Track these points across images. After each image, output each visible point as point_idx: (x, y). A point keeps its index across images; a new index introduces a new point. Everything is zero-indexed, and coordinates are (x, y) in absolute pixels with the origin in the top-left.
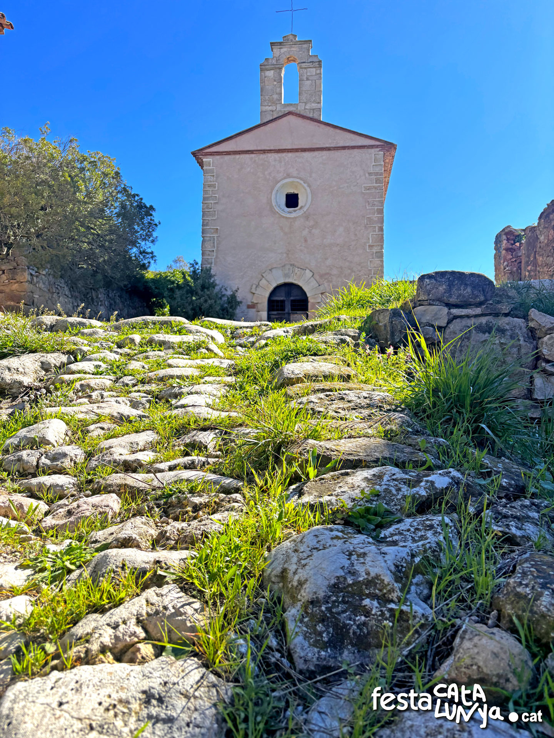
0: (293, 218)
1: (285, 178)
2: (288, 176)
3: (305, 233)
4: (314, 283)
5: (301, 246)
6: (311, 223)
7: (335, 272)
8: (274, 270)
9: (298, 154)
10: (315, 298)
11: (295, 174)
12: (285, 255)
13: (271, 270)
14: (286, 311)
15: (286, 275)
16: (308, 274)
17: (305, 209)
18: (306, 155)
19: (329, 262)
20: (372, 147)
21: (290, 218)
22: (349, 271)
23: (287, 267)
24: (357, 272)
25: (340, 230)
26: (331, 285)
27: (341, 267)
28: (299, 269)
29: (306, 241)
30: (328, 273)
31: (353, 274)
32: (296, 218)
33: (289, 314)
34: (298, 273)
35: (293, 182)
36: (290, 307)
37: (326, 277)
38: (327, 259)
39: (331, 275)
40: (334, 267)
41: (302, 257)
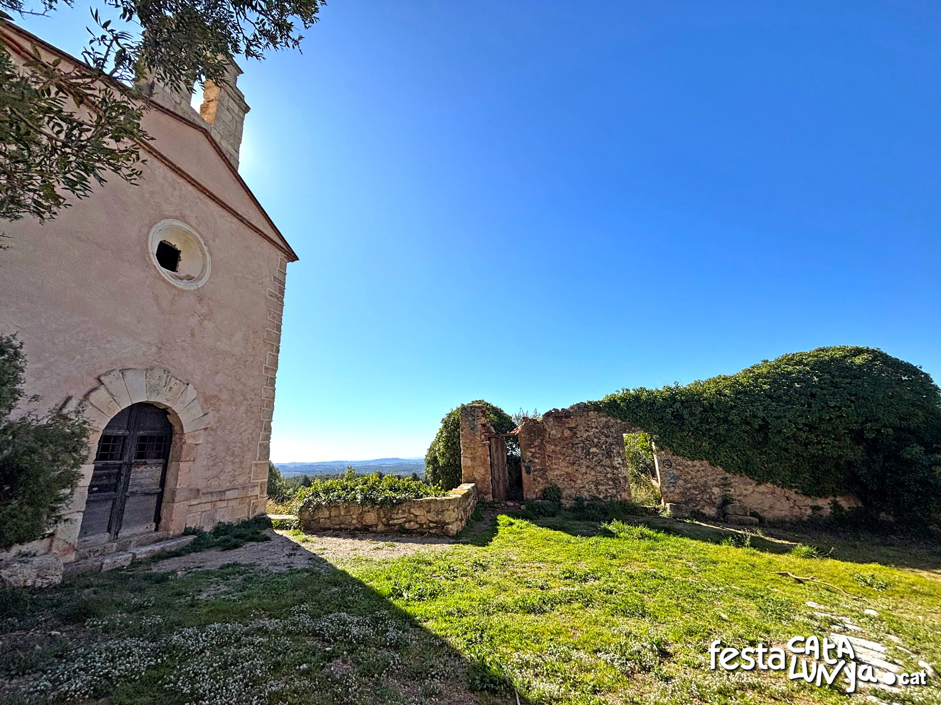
0: (179, 290)
1: (176, 218)
2: (182, 218)
3: (193, 321)
4: (198, 411)
5: (184, 341)
6: (204, 310)
7: (225, 396)
8: (128, 374)
9: (202, 196)
10: (194, 437)
11: (193, 222)
12: (154, 349)
13: (122, 371)
14: (126, 459)
15: (153, 389)
16: (192, 393)
17: (200, 284)
18: (212, 205)
19: (219, 378)
21: (175, 287)
22: (242, 397)
23: (158, 373)
24: (250, 402)
25: (239, 335)
26: (217, 415)
27: (233, 390)
28: (178, 382)
29: (193, 335)
30: (216, 396)
31: (245, 403)
32: (183, 291)
33: (130, 466)
34: (175, 388)
35: (187, 233)
36: (133, 449)
37: (213, 402)
38: (218, 373)
39: (219, 399)
40: (225, 387)
41: (182, 360)
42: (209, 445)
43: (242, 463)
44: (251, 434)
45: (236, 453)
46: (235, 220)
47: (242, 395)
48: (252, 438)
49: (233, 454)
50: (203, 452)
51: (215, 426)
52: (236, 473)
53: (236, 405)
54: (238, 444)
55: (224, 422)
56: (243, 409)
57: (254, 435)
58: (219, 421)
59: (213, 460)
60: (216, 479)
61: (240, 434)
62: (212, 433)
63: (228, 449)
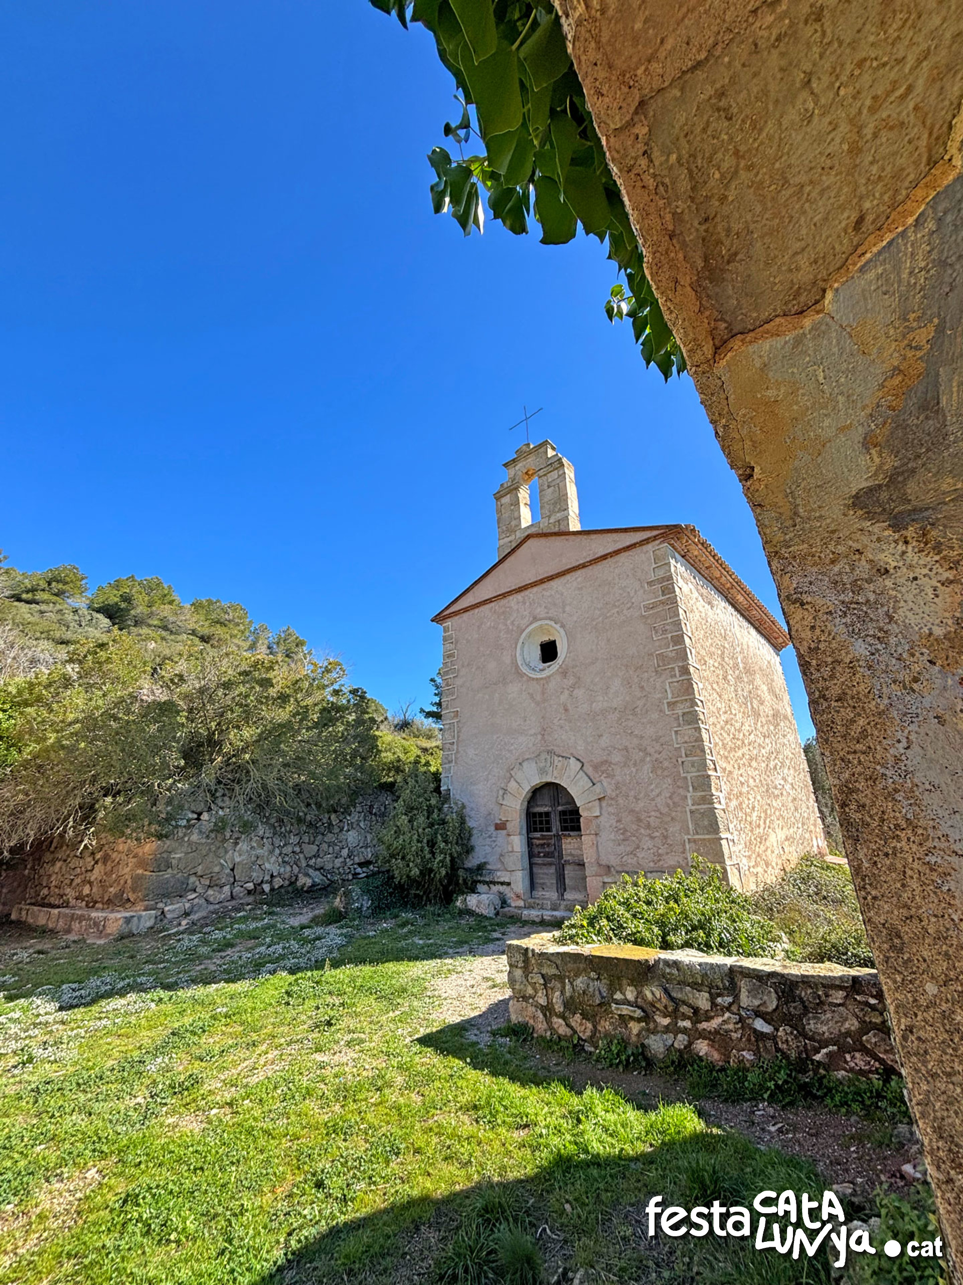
0: (547, 678)
1: (531, 623)
2: (536, 619)
3: (565, 697)
4: (585, 782)
5: (560, 719)
6: (571, 681)
7: (616, 758)
8: (525, 765)
9: (544, 586)
10: (589, 809)
11: (544, 614)
12: (539, 737)
13: (521, 764)
14: (554, 832)
15: (542, 771)
16: (575, 765)
19: (605, 741)
20: (647, 541)
21: (544, 678)
22: (641, 754)
23: (543, 756)
24: (656, 755)
25: (616, 684)
26: (613, 782)
27: (626, 749)
28: (560, 759)
29: (566, 710)
30: (606, 761)
31: (648, 759)
32: (549, 677)
33: (558, 837)
34: (560, 765)
35: (541, 626)
36: (558, 823)
37: (604, 768)
38: (602, 735)
39: (611, 763)
40: (615, 748)
41: (563, 737)
42: (612, 817)
43: (666, 837)
44: (670, 797)
45: (652, 824)
46: (579, 572)
47: (640, 750)
48: (674, 803)
49: (648, 826)
50: (607, 825)
51: (614, 794)
52: (660, 851)
53: (635, 764)
54: (653, 813)
55: (624, 788)
56: (647, 767)
57: (676, 799)
58: (617, 788)
59: (622, 834)
60: (632, 856)
61: (653, 800)
62: (613, 802)
63: (639, 820)
